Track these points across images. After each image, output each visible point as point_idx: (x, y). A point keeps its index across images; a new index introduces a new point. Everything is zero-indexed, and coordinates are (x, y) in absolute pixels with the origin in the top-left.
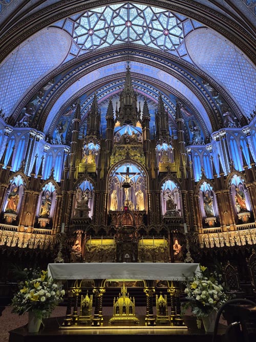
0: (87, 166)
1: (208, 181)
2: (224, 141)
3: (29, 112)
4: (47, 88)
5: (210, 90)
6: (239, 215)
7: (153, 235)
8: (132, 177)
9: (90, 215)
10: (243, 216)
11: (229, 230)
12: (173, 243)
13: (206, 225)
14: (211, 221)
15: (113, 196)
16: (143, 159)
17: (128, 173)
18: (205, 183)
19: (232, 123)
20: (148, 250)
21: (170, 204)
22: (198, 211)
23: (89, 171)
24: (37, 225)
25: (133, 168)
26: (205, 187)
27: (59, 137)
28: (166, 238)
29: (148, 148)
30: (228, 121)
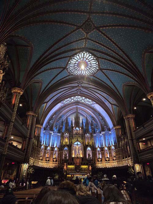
0: (66, 143)
1: (100, 148)
2: (104, 135)
3: (49, 125)
4: (54, 117)
5: (101, 118)
6: (106, 159)
7: (84, 164)
8: (79, 146)
9: (68, 158)
10: (107, 159)
11: (104, 163)
12: (89, 167)
13: (98, 161)
14: (100, 160)
15: (73, 152)
16: (82, 140)
17: (77, 145)
18: (99, 148)
19: (106, 130)
20: (83, 169)
21: (89, 155)
22: (96, 157)
23: (67, 144)
24: (53, 161)
25: (79, 143)
26: (99, 149)
27: (56, 130)
28: (88, 165)
29: (83, 136)
30: (105, 129)
